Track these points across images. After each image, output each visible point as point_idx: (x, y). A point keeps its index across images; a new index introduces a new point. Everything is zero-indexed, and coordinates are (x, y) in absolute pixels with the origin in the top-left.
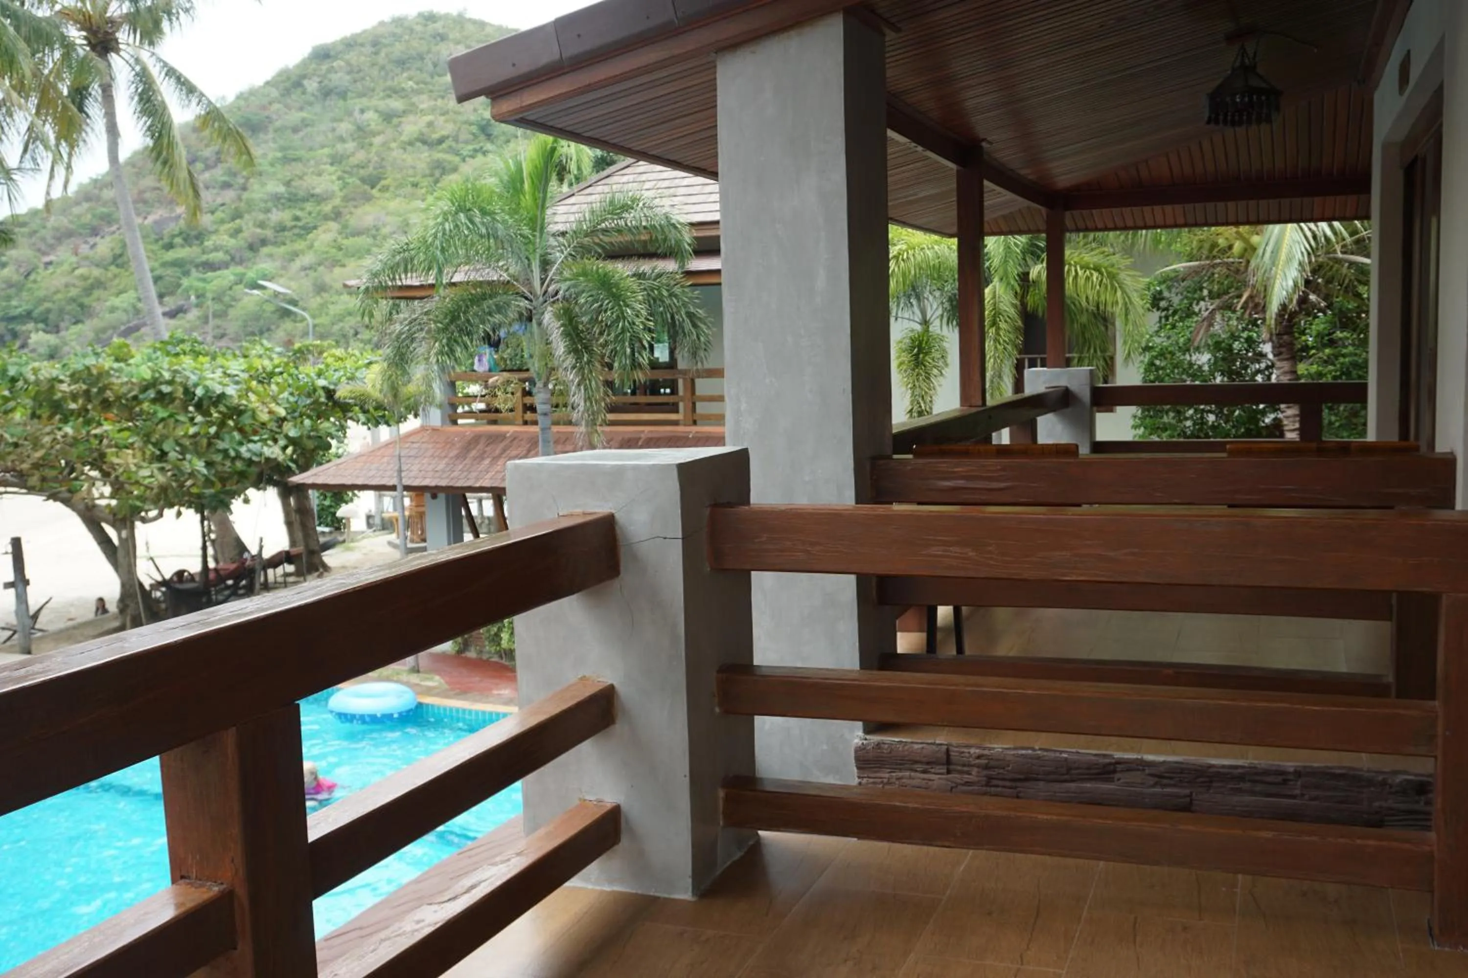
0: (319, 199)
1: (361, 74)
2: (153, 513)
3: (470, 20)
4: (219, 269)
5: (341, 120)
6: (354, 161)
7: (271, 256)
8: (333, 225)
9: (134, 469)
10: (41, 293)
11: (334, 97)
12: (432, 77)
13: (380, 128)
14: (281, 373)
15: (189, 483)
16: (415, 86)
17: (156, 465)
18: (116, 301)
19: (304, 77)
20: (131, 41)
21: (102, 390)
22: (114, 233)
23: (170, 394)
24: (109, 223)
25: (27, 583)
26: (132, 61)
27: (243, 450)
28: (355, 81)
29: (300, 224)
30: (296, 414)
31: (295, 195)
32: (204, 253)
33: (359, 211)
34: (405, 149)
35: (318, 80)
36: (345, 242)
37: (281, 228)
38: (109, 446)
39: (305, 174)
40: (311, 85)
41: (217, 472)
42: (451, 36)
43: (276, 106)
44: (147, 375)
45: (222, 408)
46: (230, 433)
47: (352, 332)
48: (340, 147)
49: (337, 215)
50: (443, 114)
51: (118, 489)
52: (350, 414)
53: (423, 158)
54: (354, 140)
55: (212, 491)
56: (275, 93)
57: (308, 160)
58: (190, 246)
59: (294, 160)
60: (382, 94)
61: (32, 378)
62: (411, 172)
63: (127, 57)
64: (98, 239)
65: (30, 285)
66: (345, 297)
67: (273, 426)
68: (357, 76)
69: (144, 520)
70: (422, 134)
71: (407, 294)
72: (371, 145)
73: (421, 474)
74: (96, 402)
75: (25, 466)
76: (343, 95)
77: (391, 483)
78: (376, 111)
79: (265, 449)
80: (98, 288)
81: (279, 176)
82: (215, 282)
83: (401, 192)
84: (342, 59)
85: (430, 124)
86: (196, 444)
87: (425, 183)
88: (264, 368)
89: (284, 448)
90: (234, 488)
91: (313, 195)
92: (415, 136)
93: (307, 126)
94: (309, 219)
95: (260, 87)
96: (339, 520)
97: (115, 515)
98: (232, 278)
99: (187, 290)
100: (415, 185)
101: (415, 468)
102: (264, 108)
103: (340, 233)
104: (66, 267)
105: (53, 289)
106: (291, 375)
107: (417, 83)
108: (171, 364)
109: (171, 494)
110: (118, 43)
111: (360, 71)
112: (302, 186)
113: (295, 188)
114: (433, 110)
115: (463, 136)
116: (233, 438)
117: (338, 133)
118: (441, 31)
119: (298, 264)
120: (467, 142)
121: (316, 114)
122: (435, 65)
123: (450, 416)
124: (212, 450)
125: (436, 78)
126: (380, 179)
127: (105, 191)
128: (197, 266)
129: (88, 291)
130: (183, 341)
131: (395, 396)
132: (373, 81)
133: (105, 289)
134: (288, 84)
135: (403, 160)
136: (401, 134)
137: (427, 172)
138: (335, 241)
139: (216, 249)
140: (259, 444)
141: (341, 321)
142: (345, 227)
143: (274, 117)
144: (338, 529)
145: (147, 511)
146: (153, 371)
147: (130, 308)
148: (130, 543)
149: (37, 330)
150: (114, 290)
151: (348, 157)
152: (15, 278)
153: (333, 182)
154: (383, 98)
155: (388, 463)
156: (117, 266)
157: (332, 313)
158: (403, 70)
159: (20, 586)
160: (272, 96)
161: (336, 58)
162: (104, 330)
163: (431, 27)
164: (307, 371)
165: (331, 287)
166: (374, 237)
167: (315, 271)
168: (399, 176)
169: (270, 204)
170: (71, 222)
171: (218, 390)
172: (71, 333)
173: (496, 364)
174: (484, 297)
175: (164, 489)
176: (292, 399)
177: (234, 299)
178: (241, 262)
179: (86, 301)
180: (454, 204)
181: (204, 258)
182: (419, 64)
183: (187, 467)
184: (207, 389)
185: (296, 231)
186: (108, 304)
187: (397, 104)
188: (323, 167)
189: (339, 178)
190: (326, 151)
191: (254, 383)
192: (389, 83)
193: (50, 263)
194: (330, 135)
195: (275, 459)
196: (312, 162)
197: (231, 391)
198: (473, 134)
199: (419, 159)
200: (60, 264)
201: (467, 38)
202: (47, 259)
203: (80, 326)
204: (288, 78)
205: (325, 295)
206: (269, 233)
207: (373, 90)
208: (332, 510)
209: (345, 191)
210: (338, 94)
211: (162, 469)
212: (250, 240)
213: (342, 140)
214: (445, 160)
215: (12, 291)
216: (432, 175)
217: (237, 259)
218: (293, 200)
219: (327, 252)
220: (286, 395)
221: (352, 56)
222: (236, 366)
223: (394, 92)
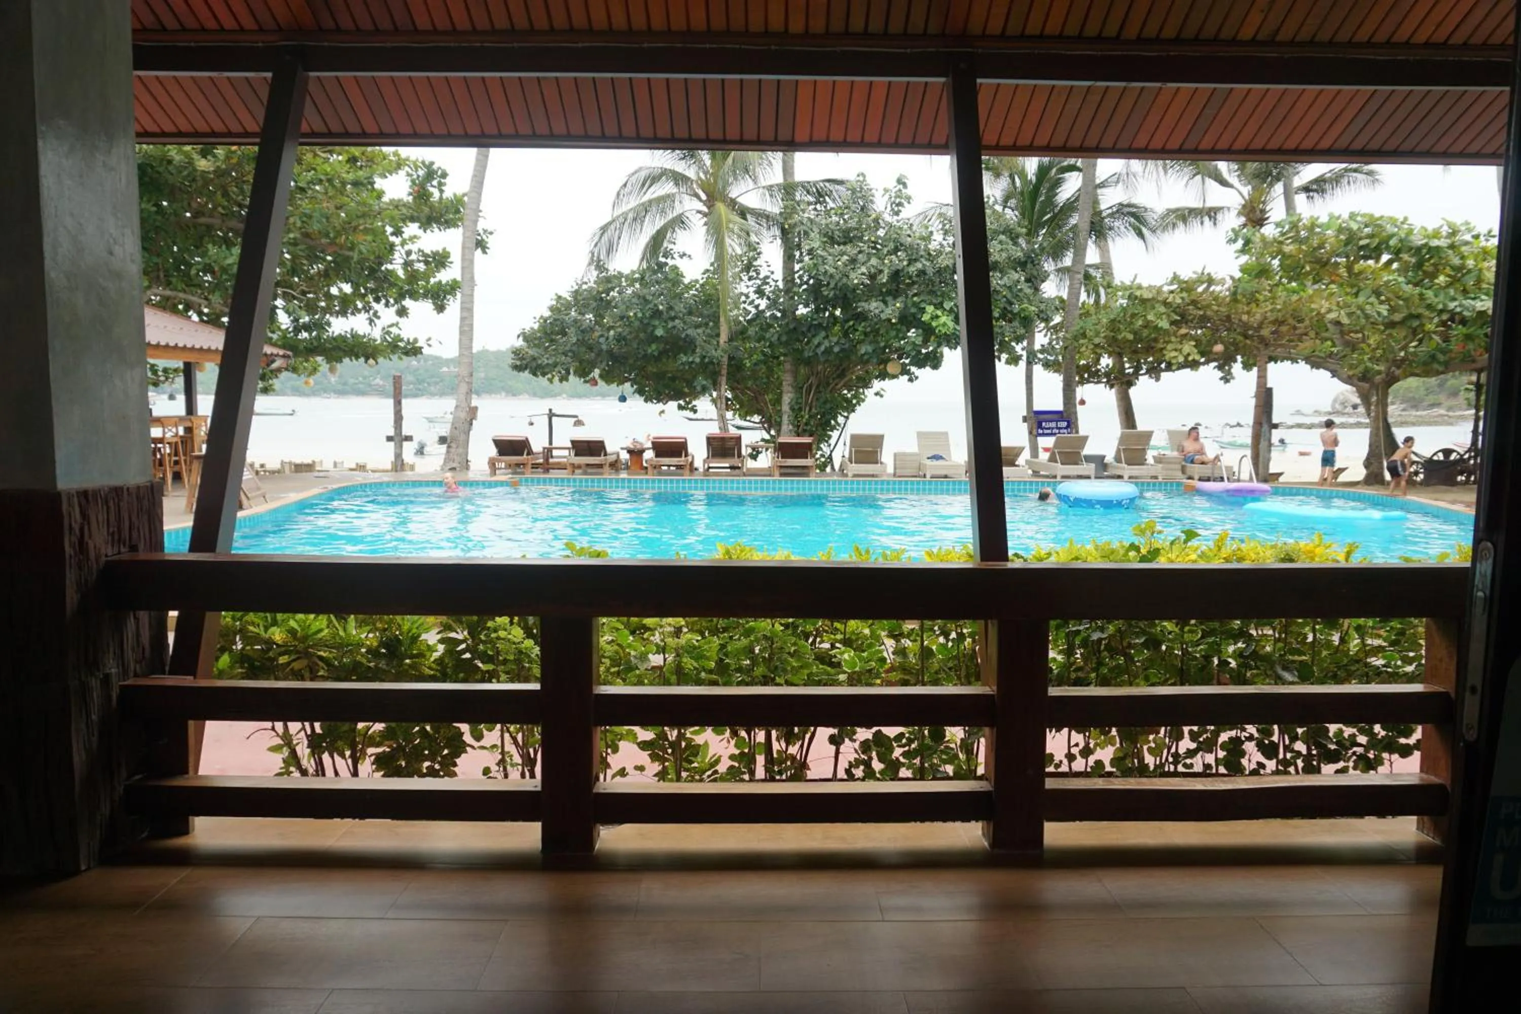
159: (1266, 426)
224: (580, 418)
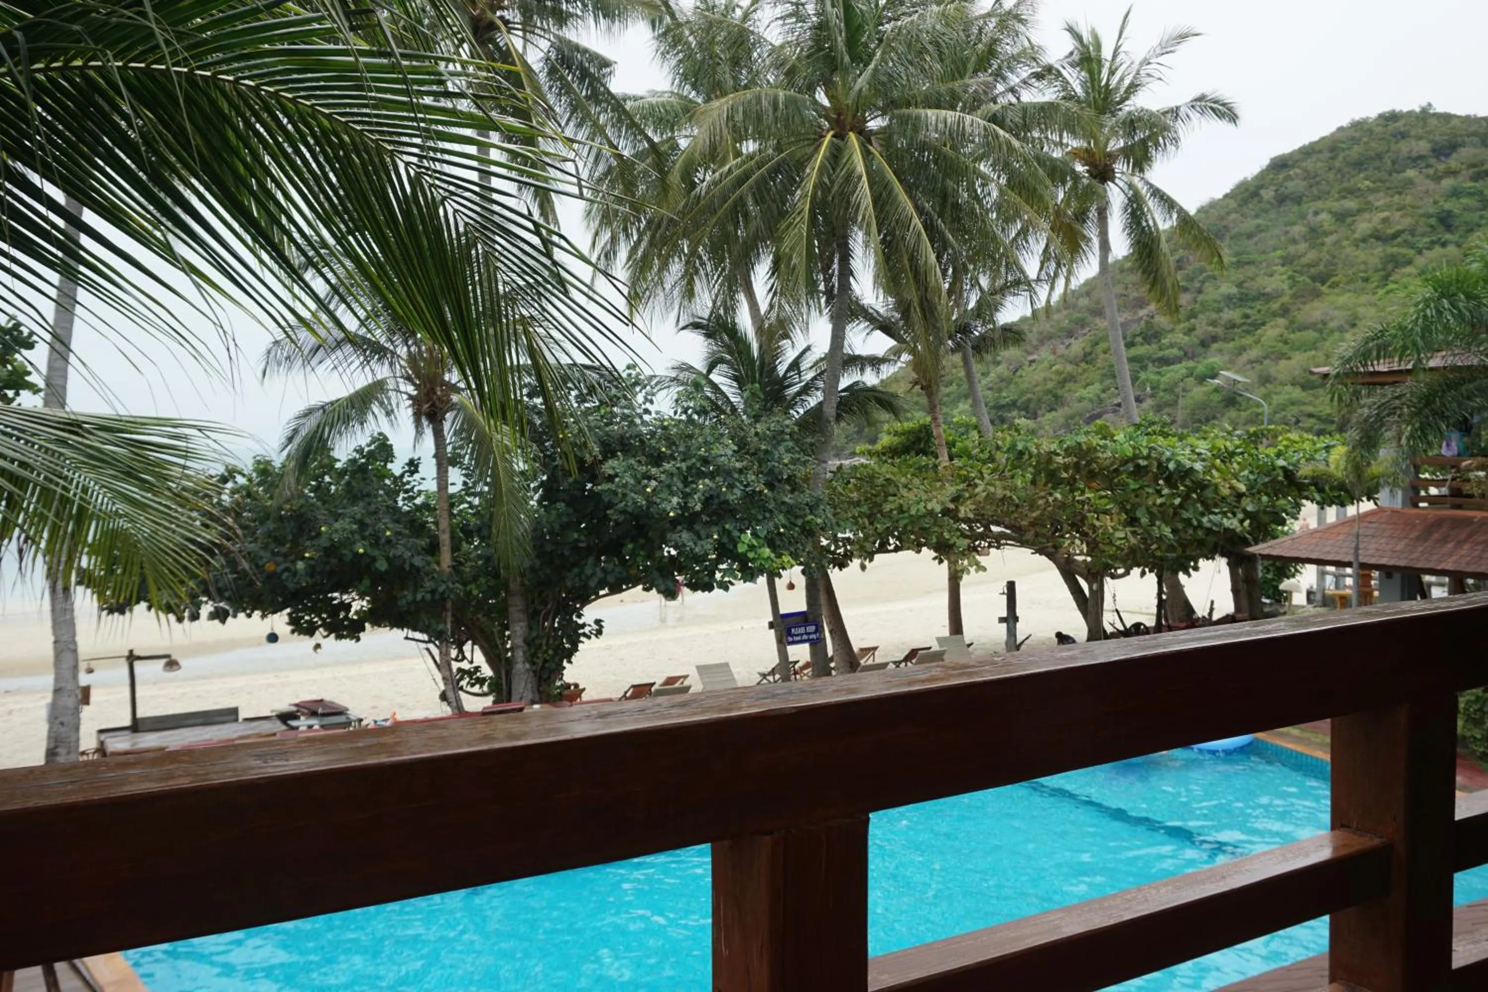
0: (1268, 297)
1: (1317, 179)
2: (1121, 571)
3: (1435, 114)
4: (1173, 364)
5: (1295, 224)
6: (1305, 260)
7: (1220, 351)
8: (1281, 321)
9: (1111, 531)
10: (1025, 386)
11: (1288, 202)
12: (1390, 175)
13: (1333, 228)
14: (1242, 453)
15: (1154, 547)
16: (1371, 185)
17: (1128, 529)
18: (1083, 392)
19: (1261, 187)
20: (1125, 170)
21: (1089, 463)
22: (1085, 335)
23: (1146, 467)
24: (1083, 327)
25: (1016, 619)
26: (1126, 188)
27: (1205, 520)
28: (1311, 186)
29: (1249, 321)
30: (1254, 491)
31: (1247, 295)
32: (1161, 349)
33: (1307, 307)
34: (1357, 246)
35: (1274, 188)
36: (1292, 336)
37: (1231, 326)
38: (1090, 511)
39: (1257, 275)
40: (1268, 194)
41: (1180, 538)
42: (1413, 133)
43: (1233, 216)
44: (1129, 452)
45: (1188, 482)
46: (1194, 505)
47: (1294, 420)
48: (1292, 249)
49: (1285, 311)
50: (1399, 210)
51: (1093, 548)
52: (1306, 493)
53: (1377, 252)
54: (1306, 241)
55: (1174, 555)
56: (1233, 204)
57: (1261, 263)
58: (1149, 344)
59: (1248, 263)
60: (1336, 196)
61: (1035, 451)
62: (1362, 267)
63: (1121, 184)
64: (1072, 340)
65: (1017, 380)
66: (1289, 388)
67: (1231, 500)
68: (1312, 181)
69: (1113, 577)
70: (1376, 230)
71: (1375, 380)
72: (1323, 244)
73: (1378, 554)
74: (1083, 473)
75: (1025, 523)
76: (1298, 200)
77: (1346, 560)
78: (1331, 212)
79: (1225, 520)
80: (1070, 381)
81: (1233, 278)
82: (1168, 375)
83: (1352, 287)
84: (1299, 167)
85: (1385, 220)
86: (1163, 513)
87: (1376, 277)
88: (1226, 448)
89: (1241, 522)
90: (1194, 554)
91: (1264, 295)
92: (1369, 232)
93: (1261, 231)
94: (1258, 317)
95: (1220, 200)
96: (1280, 593)
97: (1089, 570)
98: (1184, 371)
99: (1143, 383)
100: (1366, 280)
101: (1373, 546)
102: (1222, 218)
103: (1287, 329)
104: (1046, 364)
105: (1034, 383)
106: (1251, 455)
107: (1374, 182)
108: (1149, 442)
109: (1139, 556)
110: (1114, 172)
111: (1314, 177)
112: (1253, 287)
113: (1247, 288)
114: (1388, 207)
115: (1420, 230)
116: (1196, 509)
117: (1290, 236)
118: (1402, 129)
119: (1244, 357)
120: (1423, 235)
121: (1271, 220)
122: (1394, 163)
123: (1411, 499)
124: (1177, 519)
125: (1395, 175)
126: (1330, 276)
127: (1081, 300)
128: (1153, 362)
129: (1063, 383)
130: (1154, 423)
131: (1359, 477)
132: (1328, 182)
133: (1076, 382)
134: (1246, 194)
135: (1356, 257)
136: (1354, 232)
137: (1380, 266)
138: (1282, 336)
139: (1172, 346)
140: (1220, 516)
141: (1284, 410)
142: (1292, 322)
143: (1232, 225)
144: (1279, 601)
145: (1116, 570)
146: (1134, 448)
147: (1095, 398)
148: (1098, 595)
149: (1020, 417)
150: (1084, 383)
151: (1300, 257)
152: (1007, 373)
153: (1283, 282)
154: (1337, 200)
155: (1344, 541)
156: (1087, 363)
157: (1275, 402)
158: (1360, 171)
159: (1011, 622)
160: (1231, 207)
161: (1293, 167)
162: (1072, 417)
163: (1392, 126)
164: (1266, 452)
165: (1275, 379)
166: (1320, 331)
167: (1262, 363)
168: (1350, 272)
169: (1222, 304)
170: (1052, 326)
171: (1188, 464)
172: (1047, 419)
173: (1467, 448)
174: (1463, 381)
175: (1133, 550)
176: (1252, 477)
177: (1184, 390)
178: (1193, 357)
179: (1060, 392)
180: (1436, 291)
181: (1161, 354)
182: (1377, 163)
183: (1156, 532)
184: (1178, 463)
185: (1245, 328)
186: (1077, 394)
187: (1351, 204)
188: (1275, 268)
189: (1290, 278)
190: (1279, 252)
191: (1218, 461)
192: (1345, 185)
193: (1033, 361)
194: (1283, 238)
195: (1233, 530)
196: (1264, 265)
197: (1198, 466)
198: (1432, 226)
199: (1372, 254)
200: (1042, 361)
201: (1430, 132)
202: (1031, 358)
203: (1054, 413)
204: (1247, 190)
205: (1268, 385)
206: (1219, 331)
207: (1328, 193)
208: (1274, 583)
209: (1295, 289)
210: (1293, 200)
211: (1134, 533)
212: (1202, 337)
213: (1294, 241)
214: (1399, 254)
215: (1004, 384)
216: (1384, 269)
217: (1190, 355)
218: (1244, 299)
219: (1274, 347)
220: (1246, 472)
221: (1309, 164)
222: (1203, 447)
223: (1352, 192)
224: (173, 657)
